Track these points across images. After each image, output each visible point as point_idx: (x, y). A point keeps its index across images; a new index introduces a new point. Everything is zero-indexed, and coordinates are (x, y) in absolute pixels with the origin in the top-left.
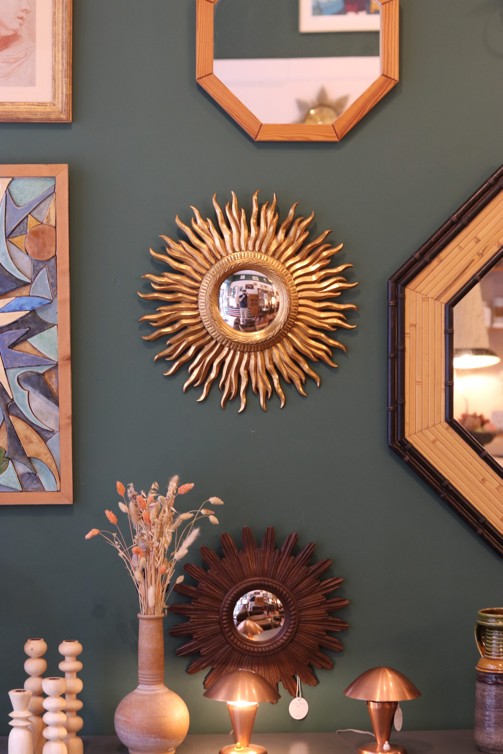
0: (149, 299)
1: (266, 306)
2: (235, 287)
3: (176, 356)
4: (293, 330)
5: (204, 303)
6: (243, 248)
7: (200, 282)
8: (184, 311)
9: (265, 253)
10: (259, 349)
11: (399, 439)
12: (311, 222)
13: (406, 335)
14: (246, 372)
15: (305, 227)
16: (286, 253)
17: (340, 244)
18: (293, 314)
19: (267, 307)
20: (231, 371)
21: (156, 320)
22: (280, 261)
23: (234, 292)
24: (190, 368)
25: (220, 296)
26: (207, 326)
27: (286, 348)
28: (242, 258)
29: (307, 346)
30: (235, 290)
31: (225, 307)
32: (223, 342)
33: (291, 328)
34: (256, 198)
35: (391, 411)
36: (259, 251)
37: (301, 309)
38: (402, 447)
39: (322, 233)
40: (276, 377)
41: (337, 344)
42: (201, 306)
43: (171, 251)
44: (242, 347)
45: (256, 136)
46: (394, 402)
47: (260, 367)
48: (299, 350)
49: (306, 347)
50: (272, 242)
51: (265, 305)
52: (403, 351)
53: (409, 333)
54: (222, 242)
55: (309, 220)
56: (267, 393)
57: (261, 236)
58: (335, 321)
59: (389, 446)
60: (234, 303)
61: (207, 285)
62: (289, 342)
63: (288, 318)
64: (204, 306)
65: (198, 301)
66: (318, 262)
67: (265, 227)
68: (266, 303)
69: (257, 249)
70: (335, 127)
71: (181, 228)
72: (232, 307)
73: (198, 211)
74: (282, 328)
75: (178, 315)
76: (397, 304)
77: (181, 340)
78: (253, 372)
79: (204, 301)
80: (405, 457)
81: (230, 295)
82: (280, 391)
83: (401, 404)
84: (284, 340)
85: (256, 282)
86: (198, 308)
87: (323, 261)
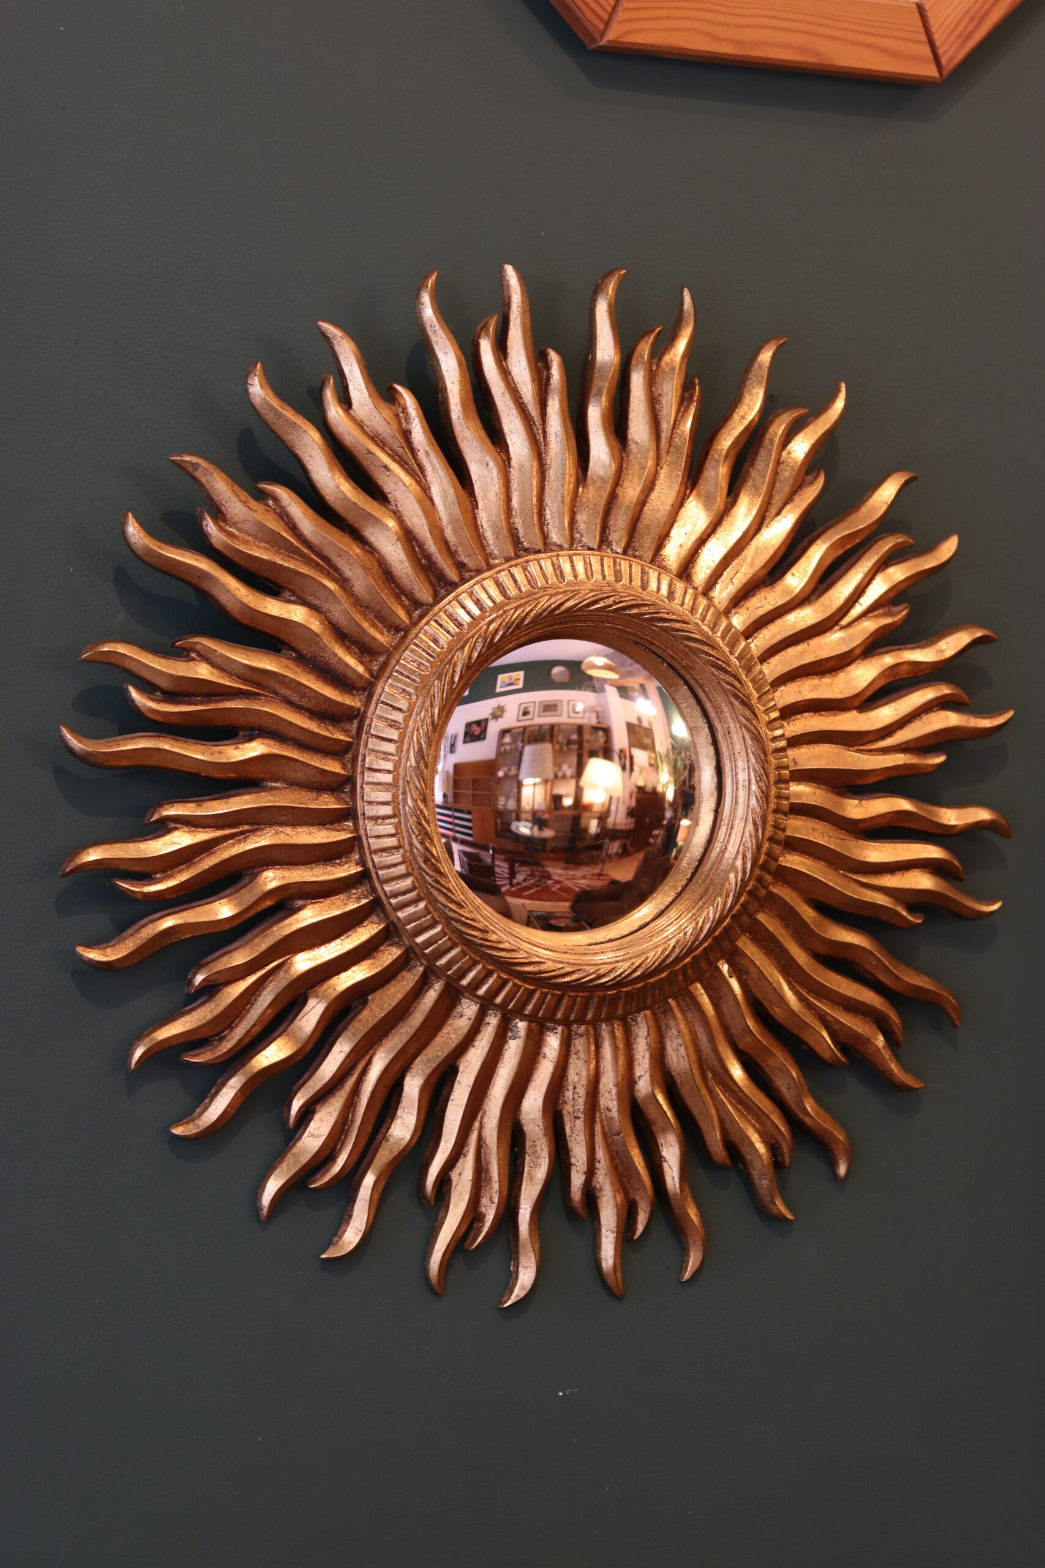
0: (112, 764)
3: (237, 1043)
4: (757, 922)
5: (388, 787)
6: (559, 533)
7: (367, 689)
8: (283, 824)
10: (612, 1014)
18: (771, 846)
20: (481, 1113)
21: (146, 868)
24: (297, 1104)
29: (805, 994)
33: (753, 913)
34: (611, 305)
36: (625, 551)
37: (790, 826)
41: (923, 982)
42: (368, 803)
43: (227, 531)
44: (547, 1002)
45: (607, 24)
48: (772, 1013)
49: (802, 1000)
54: (465, 499)
56: (632, 1212)
58: (921, 880)
65: (348, 779)
67: (651, 440)
69: (616, 541)
70: (931, 15)
71: (280, 423)
73: (351, 347)
75: (249, 844)
77: (263, 968)
79: (388, 778)
86: (344, 815)
87: (881, 611)
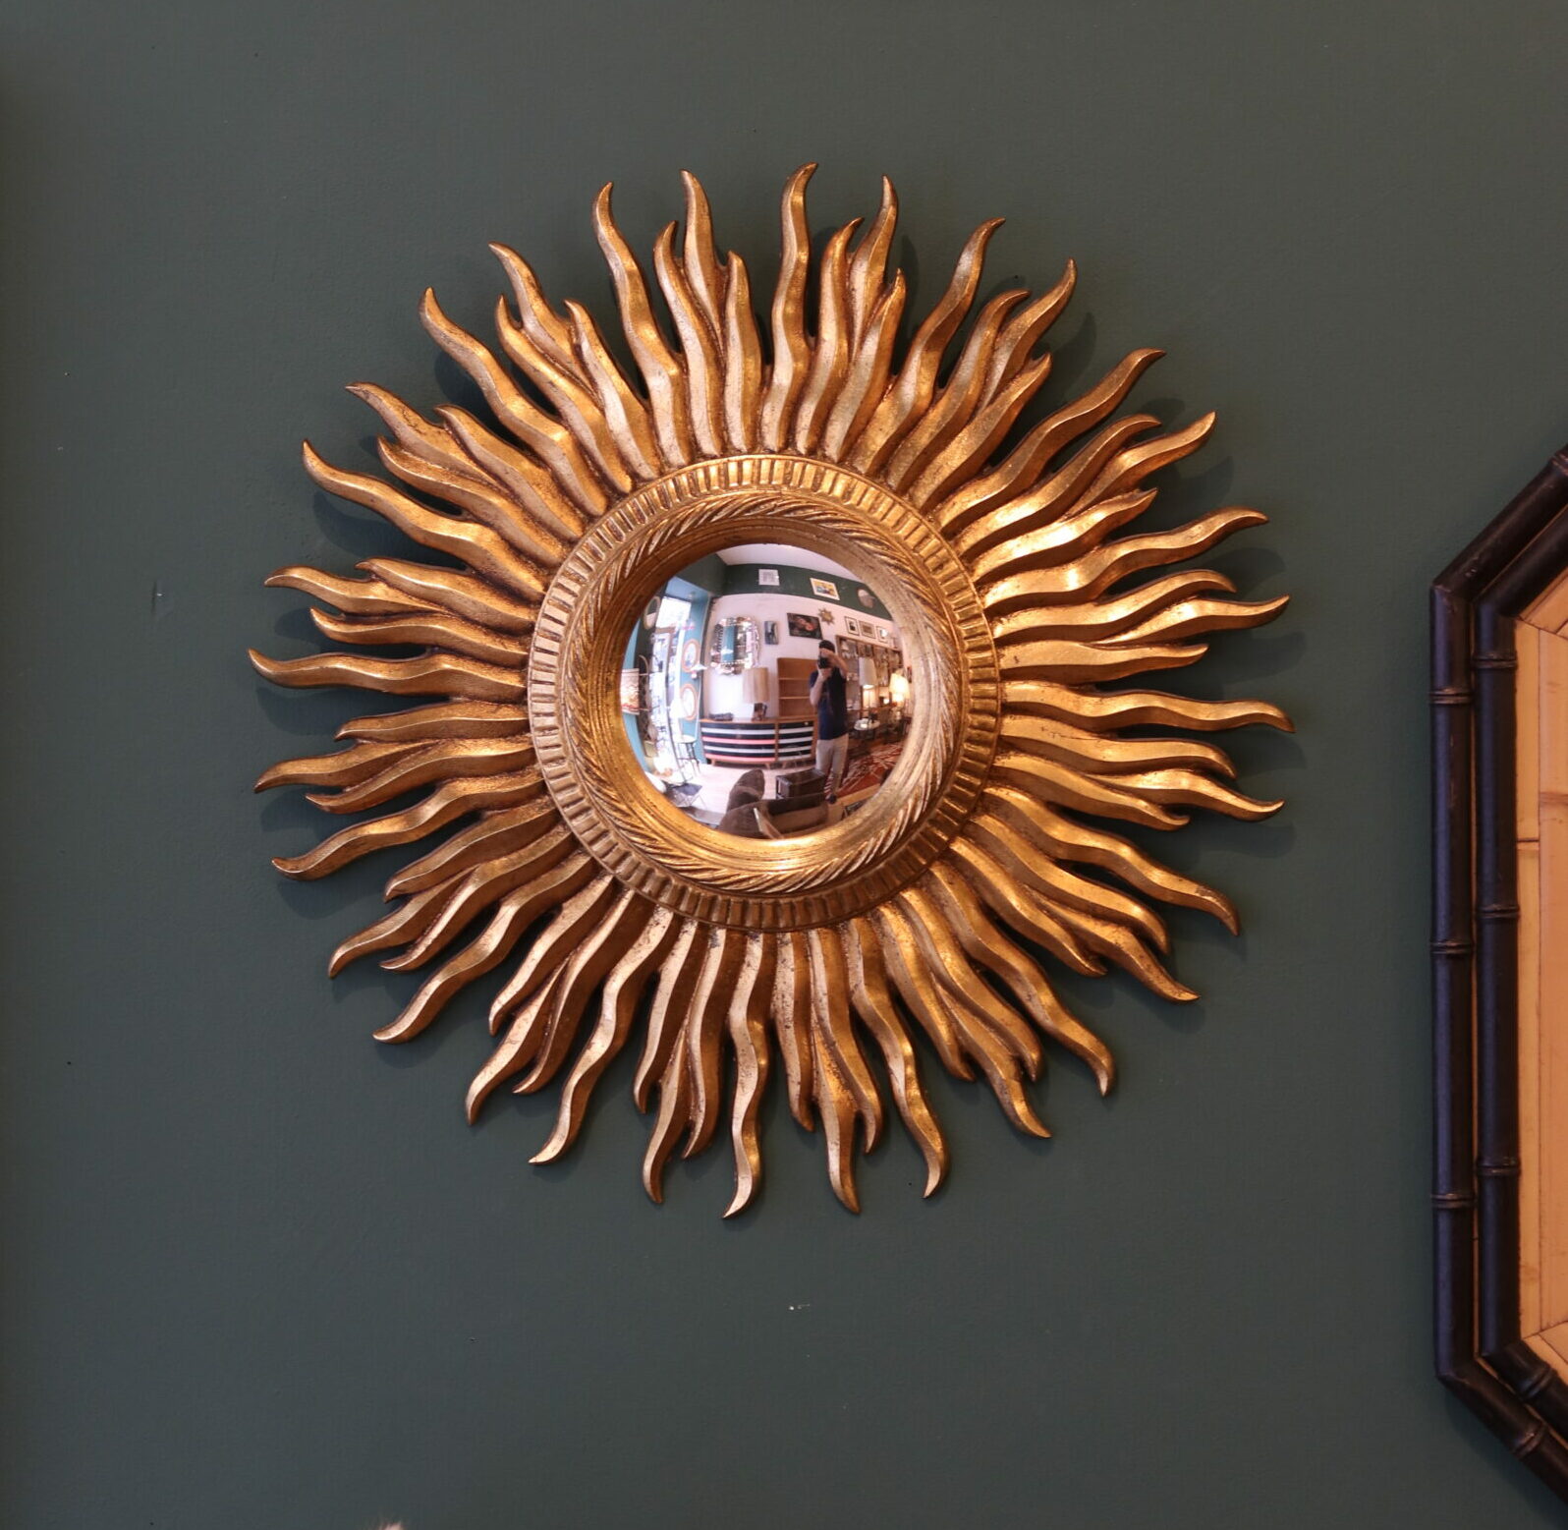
0: (296, 683)
1: (870, 710)
2: (740, 619)
3: (429, 948)
4: (976, 825)
5: (551, 698)
6: (738, 437)
8: (462, 737)
9: (841, 462)
10: (815, 920)
11: (1491, 1345)
12: (1062, 311)
13: (1521, 846)
14: (759, 1027)
15: (1032, 340)
16: (940, 459)
17: (1200, 416)
18: (973, 748)
19: (873, 717)
20: (686, 1022)
21: (334, 783)
22: (911, 498)
23: (738, 647)
24: (496, 1008)
25: (655, 668)
26: (566, 810)
27: (947, 910)
28: (727, 488)
29: (1044, 901)
30: (739, 636)
31: (681, 721)
32: (642, 883)
33: (964, 816)
34: (800, 199)
35: (1454, 1212)
36: (812, 452)
37: (1014, 726)
38: (1508, 1386)
39: (1118, 361)
40: (900, 1054)
41: (1189, 889)
42: (538, 714)
43: (404, 458)
44: (736, 911)
46: (1465, 1167)
47: (825, 1000)
48: (1009, 921)
49: (1041, 907)
50: (874, 410)
51: (866, 705)
52: (1509, 921)
53: (1536, 836)
54: (638, 408)
55: (1049, 302)
56: (859, 1122)
57: (821, 380)
58: (1184, 781)
59: (1444, 1381)
60: (734, 698)
61: (563, 616)
62: (960, 883)
63: (948, 767)
64: (550, 715)
65: (524, 692)
66: (1097, 502)
67: (839, 337)
68: (869, 697)
69: (802, 442)
71: (450, 347)
72: (725, 721)
73: (526, 271)
74: (922, 815)
75: (432, 757)
76: (1473, 696)
77: (452, 876)
78: (791, 1025)
79: (551, 690)
80: (1520, 1433)
81: (715, 659)
82: (919, 1114)
83: (1496, 1177)
84: (938, 872)
85: (830, 607)
86: (524, 727)
87: (1120, 496)
